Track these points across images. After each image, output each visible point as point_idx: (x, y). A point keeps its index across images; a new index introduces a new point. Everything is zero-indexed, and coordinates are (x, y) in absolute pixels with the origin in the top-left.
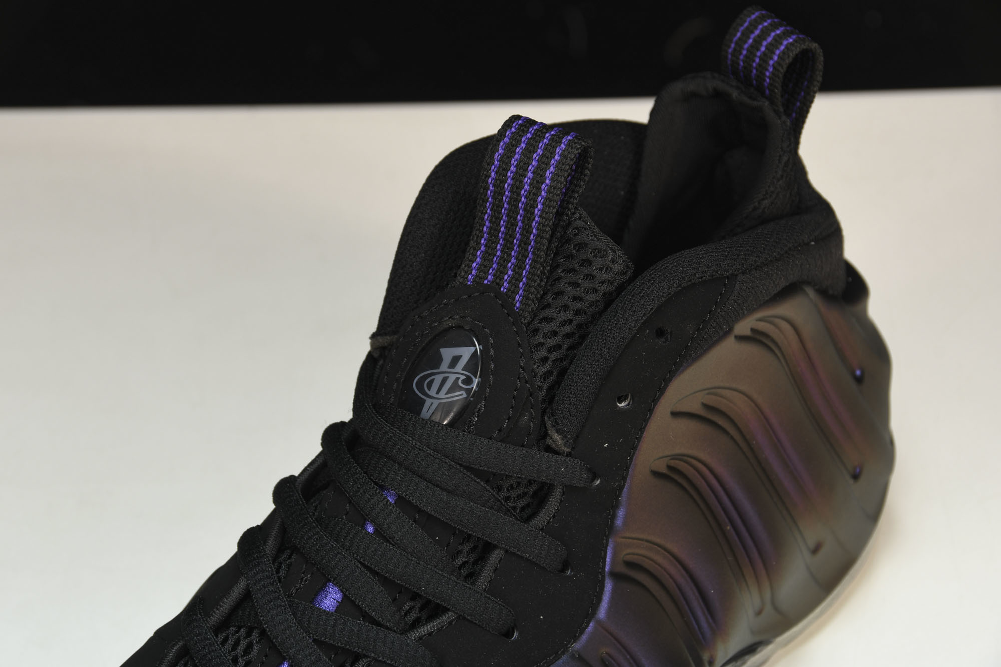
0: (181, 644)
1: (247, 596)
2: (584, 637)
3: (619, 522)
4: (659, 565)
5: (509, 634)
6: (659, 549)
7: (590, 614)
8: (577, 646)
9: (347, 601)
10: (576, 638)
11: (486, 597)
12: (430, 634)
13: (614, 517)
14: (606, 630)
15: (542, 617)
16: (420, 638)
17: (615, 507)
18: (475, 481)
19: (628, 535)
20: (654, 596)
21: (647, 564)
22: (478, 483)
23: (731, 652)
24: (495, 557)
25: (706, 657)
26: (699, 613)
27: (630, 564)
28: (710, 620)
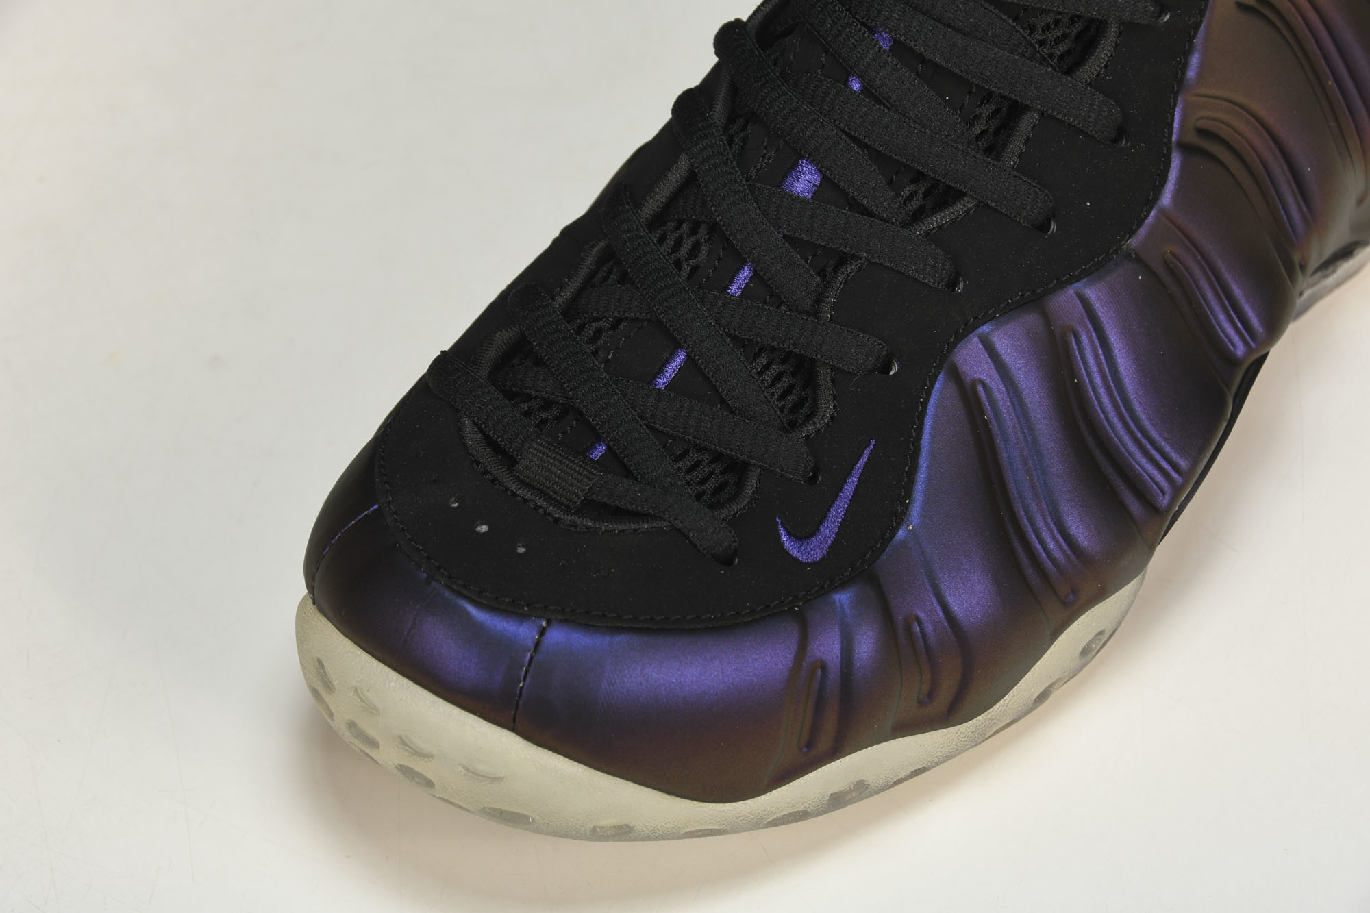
0: (602, 244)
1: (691, 179)
2: (1143, 231)
3: (1191, 73)
4: (1240, 134)
5: (1044, 227)
6: (1241, 111)
7: (1151, 200)
8: (1134, 242)
9: (827, 184)
10: (1132, 233)
11: (1015, 176)
12: (940, 227)
13: (1185, 66)
14: (1172, 222)
15: (1088, 204)
16: (928, 233)
17: (1187, 53)
18: (1001, 18)
19: (1203, 91)
20: (1233, 176)
21: (1224, 132)
22: (1005, 21)
23: (1328, 252)
24: (1027, 123)
25: (1296, 258)
26: (1290, 200)
27: (1203, 133)
28: (1305, 209)
